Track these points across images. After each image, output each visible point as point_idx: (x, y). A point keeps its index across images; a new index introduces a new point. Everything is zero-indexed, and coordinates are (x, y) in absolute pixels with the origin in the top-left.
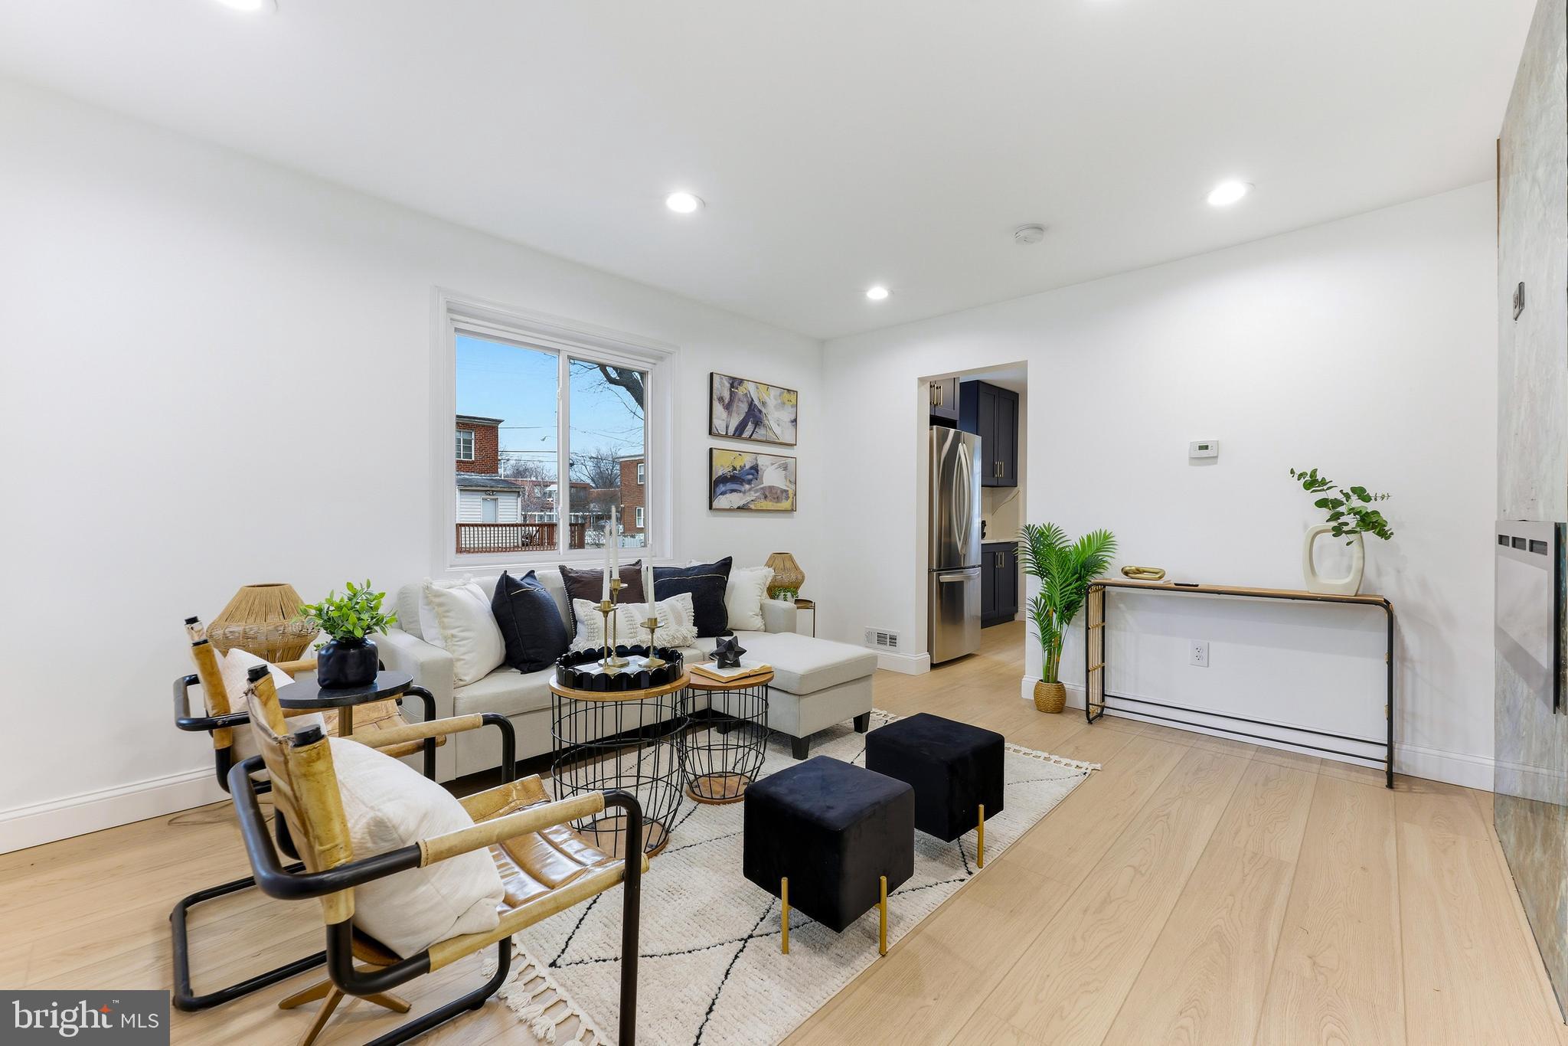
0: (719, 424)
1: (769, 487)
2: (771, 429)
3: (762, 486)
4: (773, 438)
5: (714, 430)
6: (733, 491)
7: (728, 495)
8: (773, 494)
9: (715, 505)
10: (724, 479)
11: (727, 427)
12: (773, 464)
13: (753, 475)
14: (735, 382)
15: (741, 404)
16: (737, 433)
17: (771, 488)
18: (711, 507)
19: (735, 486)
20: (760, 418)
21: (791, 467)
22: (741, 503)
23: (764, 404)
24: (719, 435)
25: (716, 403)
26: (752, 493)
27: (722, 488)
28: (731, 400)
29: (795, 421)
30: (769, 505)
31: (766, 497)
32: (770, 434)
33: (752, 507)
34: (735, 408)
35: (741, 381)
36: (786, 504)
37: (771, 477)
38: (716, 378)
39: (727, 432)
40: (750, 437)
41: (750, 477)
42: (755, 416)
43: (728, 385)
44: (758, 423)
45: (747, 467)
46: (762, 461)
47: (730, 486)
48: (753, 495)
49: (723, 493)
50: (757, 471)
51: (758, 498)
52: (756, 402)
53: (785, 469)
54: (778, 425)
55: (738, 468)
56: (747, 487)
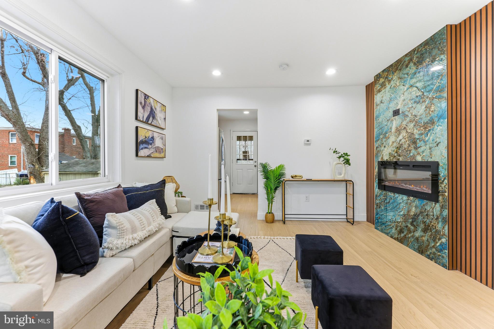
0: (140, 115)
1: (157, 147)
2: (158, 121)
3: (155, 146)
4: (158, 125)
5: (138, 118)
6: (146, 148)
7: (144, 150)
8: (158, 150)
9: (140, 154)
10: (143, 142)
11: (143, 117)
12: (158, 137)
13: (152, 141)
14: (146, 97)
15: (148, 107)
16: (147, 121)
17: (158, 147)
18: (137, 155)
19: (146, 146)
20: (155, 115)
21: (164, 139)
22: (148, 154)
23: (156, 109)
24: (140, 121)
25: (139, 104)
26: (152, 149)
27: (141, 146)
28: (145, 105)
29: (165, 119)
30: (157, 155)
31: (156, 151)
32: (157, 123)
33: (152, 156)
34: (146, 109)
35: (148, 96)
36: (162, 155)
37: (158, 143)
38: (139, 92)
39: (143, 120)
40: (151, 124)
41: (151, 142)
42: (153, 114)
43: (144, 97)
44: (154, 118)
45: (150, 137)
46: (156, 135)
47: (145, 145)
48: (152, 150)
49: (142, 149)
50: (154, 139)
51: (154, 151)
52: (153, 108)
53: (162, 139)
54: (160, 120)
55: (147, 137)
56: (150, 146)
